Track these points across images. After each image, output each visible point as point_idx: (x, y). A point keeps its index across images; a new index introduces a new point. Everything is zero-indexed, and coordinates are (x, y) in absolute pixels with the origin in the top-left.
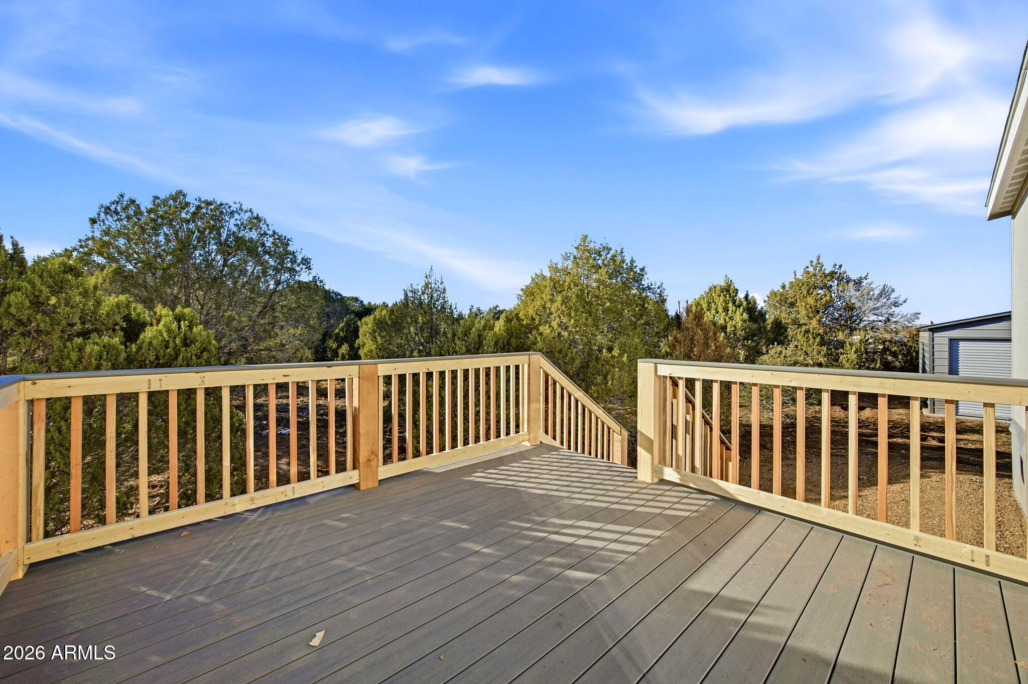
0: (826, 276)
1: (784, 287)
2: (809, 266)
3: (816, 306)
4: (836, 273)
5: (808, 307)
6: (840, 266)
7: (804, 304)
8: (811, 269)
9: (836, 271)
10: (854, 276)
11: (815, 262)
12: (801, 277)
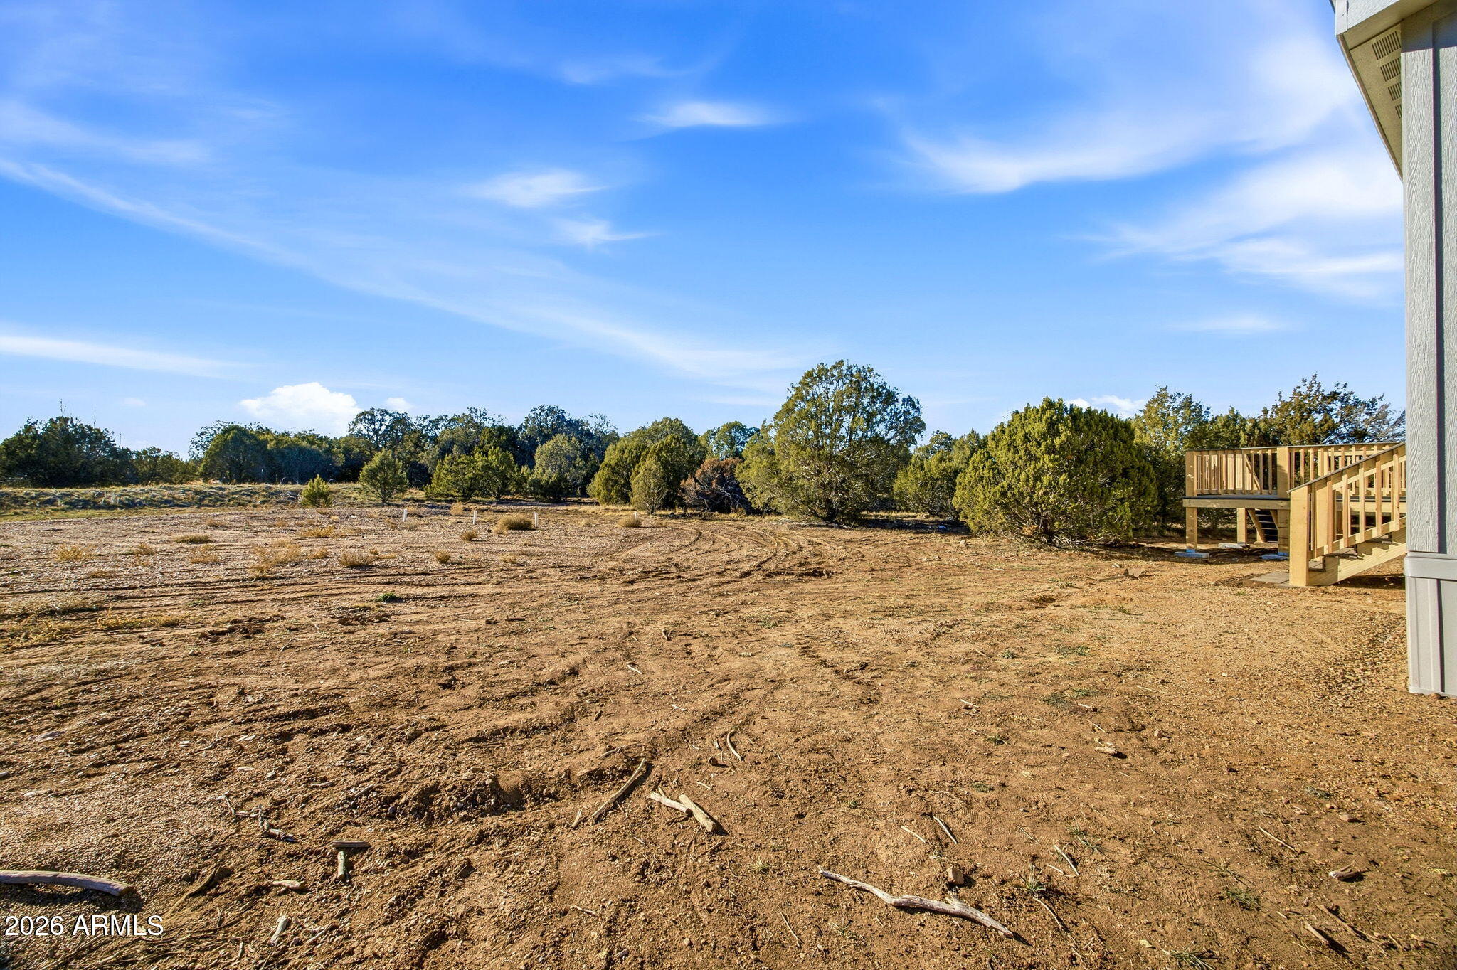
0: (1324, 398)
1: (1266, 412)
2: (1302, 385)
3: (1314, 434)
4: (1339, 394)
5: (1304, 435)
6: (1345, 385)
7: (1297, 432)
8: (1304, 390)
9: (1338, 391)
10: (1365, 397)
11: (1309, 380)
12: (1288, 400)
